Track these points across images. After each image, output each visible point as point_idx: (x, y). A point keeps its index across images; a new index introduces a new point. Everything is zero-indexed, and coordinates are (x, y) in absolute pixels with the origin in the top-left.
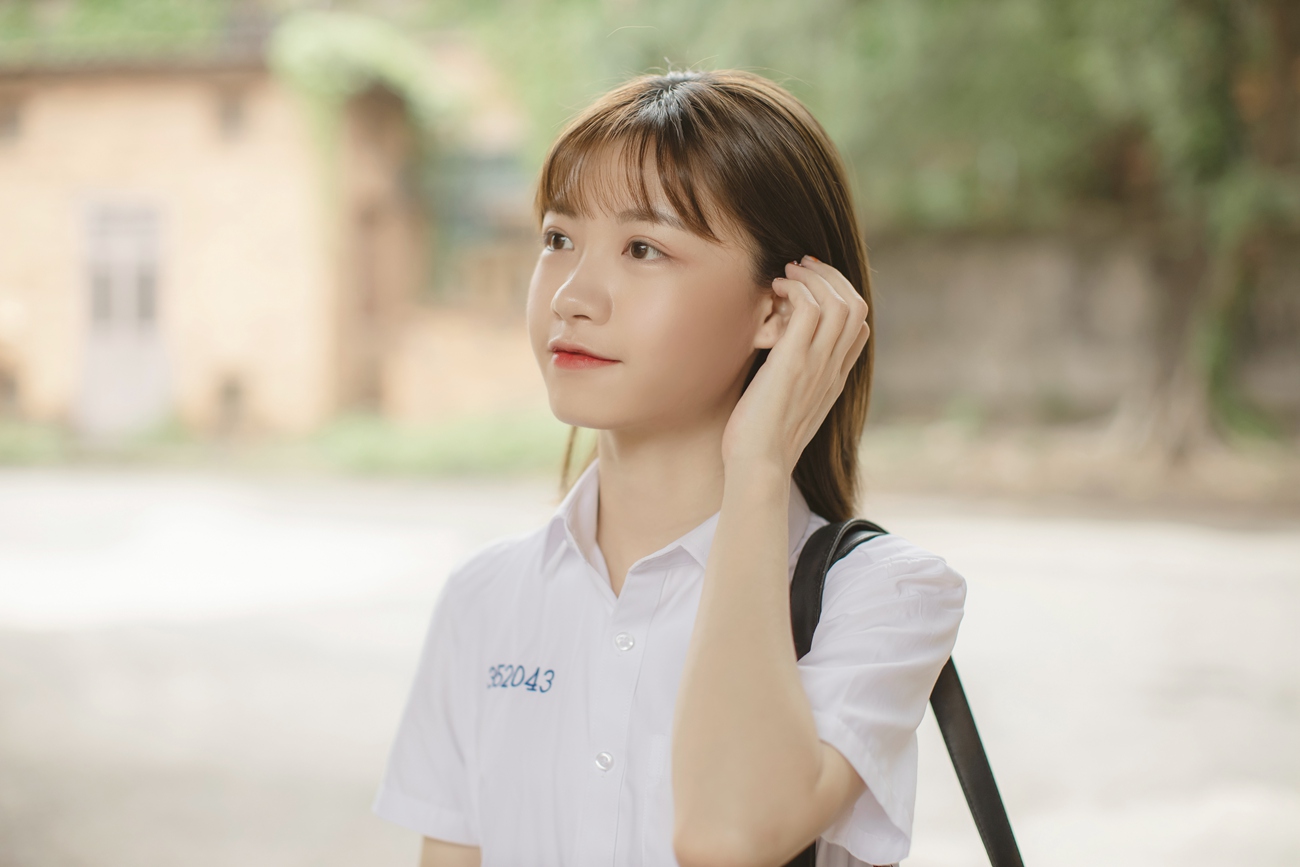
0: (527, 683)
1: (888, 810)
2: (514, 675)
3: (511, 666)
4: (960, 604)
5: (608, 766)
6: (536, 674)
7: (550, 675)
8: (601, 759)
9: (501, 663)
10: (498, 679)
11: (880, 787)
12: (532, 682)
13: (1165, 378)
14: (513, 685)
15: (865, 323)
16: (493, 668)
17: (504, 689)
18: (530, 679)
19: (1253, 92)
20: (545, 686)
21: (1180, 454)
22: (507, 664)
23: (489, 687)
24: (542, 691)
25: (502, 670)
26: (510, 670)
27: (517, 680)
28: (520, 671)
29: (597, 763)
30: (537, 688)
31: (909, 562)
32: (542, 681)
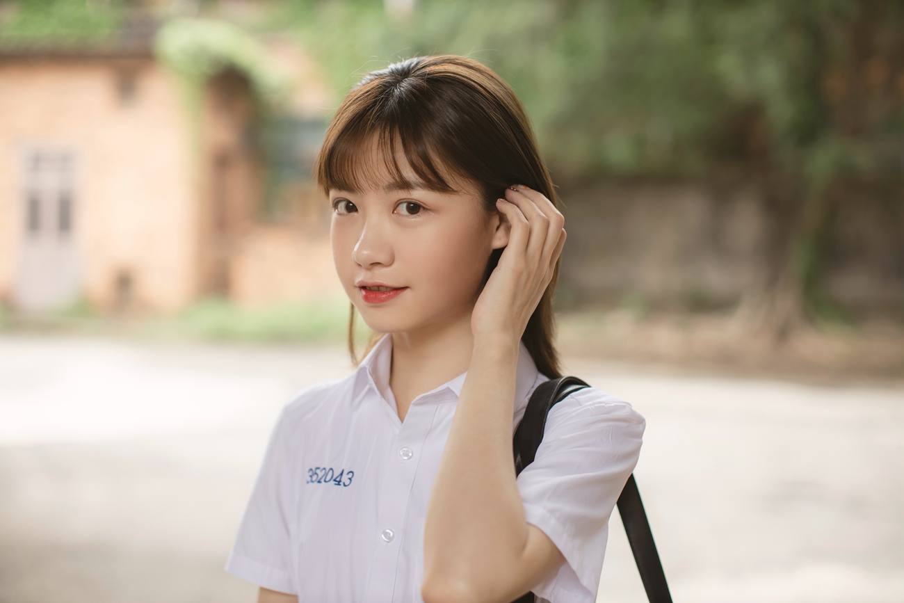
0: (335, 480)
1: (579, 574)
2: (326, 474)
3: (325, 469)
4: (640, 435)
5: (390, 539)
6: (342, 474)
7: (351, 474)
8: (386, 534)
9: (318, 466)
10: (315, 478)
11: (573, 559)
12: (338, 479)
13: (772, 282)
14: (325, 481)
15: (563, 229)
16: (311, 470)
17: (319, 484)
18: (337, 477)
19: (836, 84)
20: (347, 482)
21: (783, 334)
22: (322, 467)
23: (308, 482)
24: (345, 485)
25: (318, 471)
26: (324, 471)
27: (328, 478)
28: (331, 472)
29: (383, 536)
30: (342, 483)
31: (606, 406)
32: (345, 479)
